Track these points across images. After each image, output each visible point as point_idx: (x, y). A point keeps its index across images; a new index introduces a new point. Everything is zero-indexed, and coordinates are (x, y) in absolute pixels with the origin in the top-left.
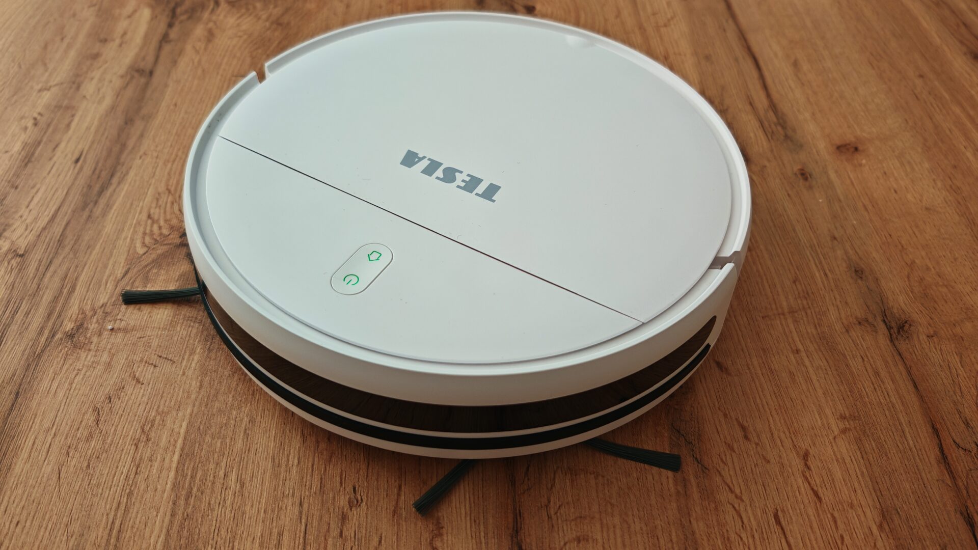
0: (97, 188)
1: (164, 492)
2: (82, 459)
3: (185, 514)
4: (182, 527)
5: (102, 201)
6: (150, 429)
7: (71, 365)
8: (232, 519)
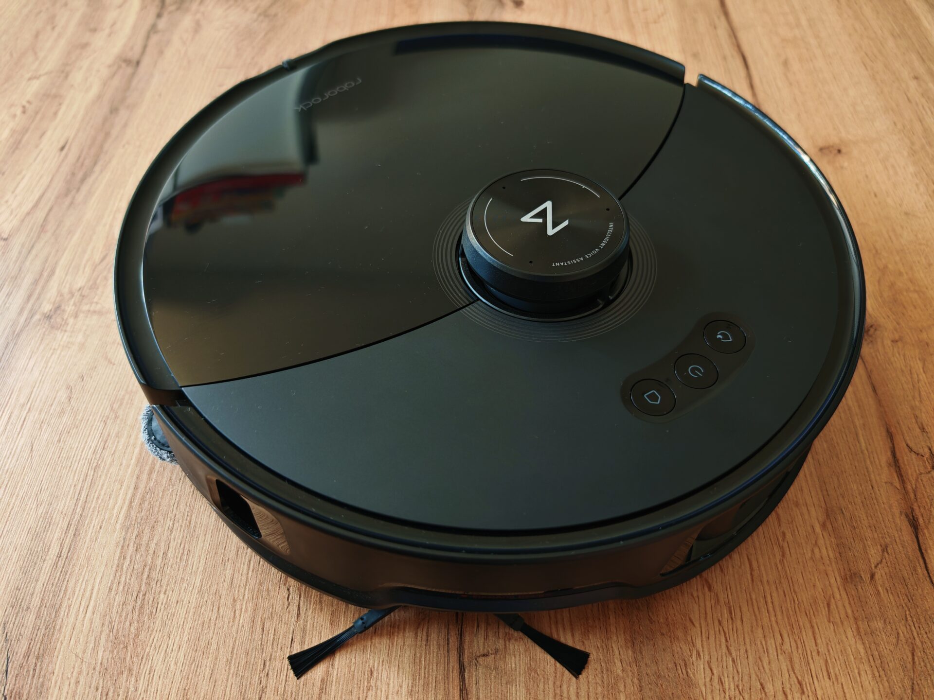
0: (79, 176)
5: (85, 188)
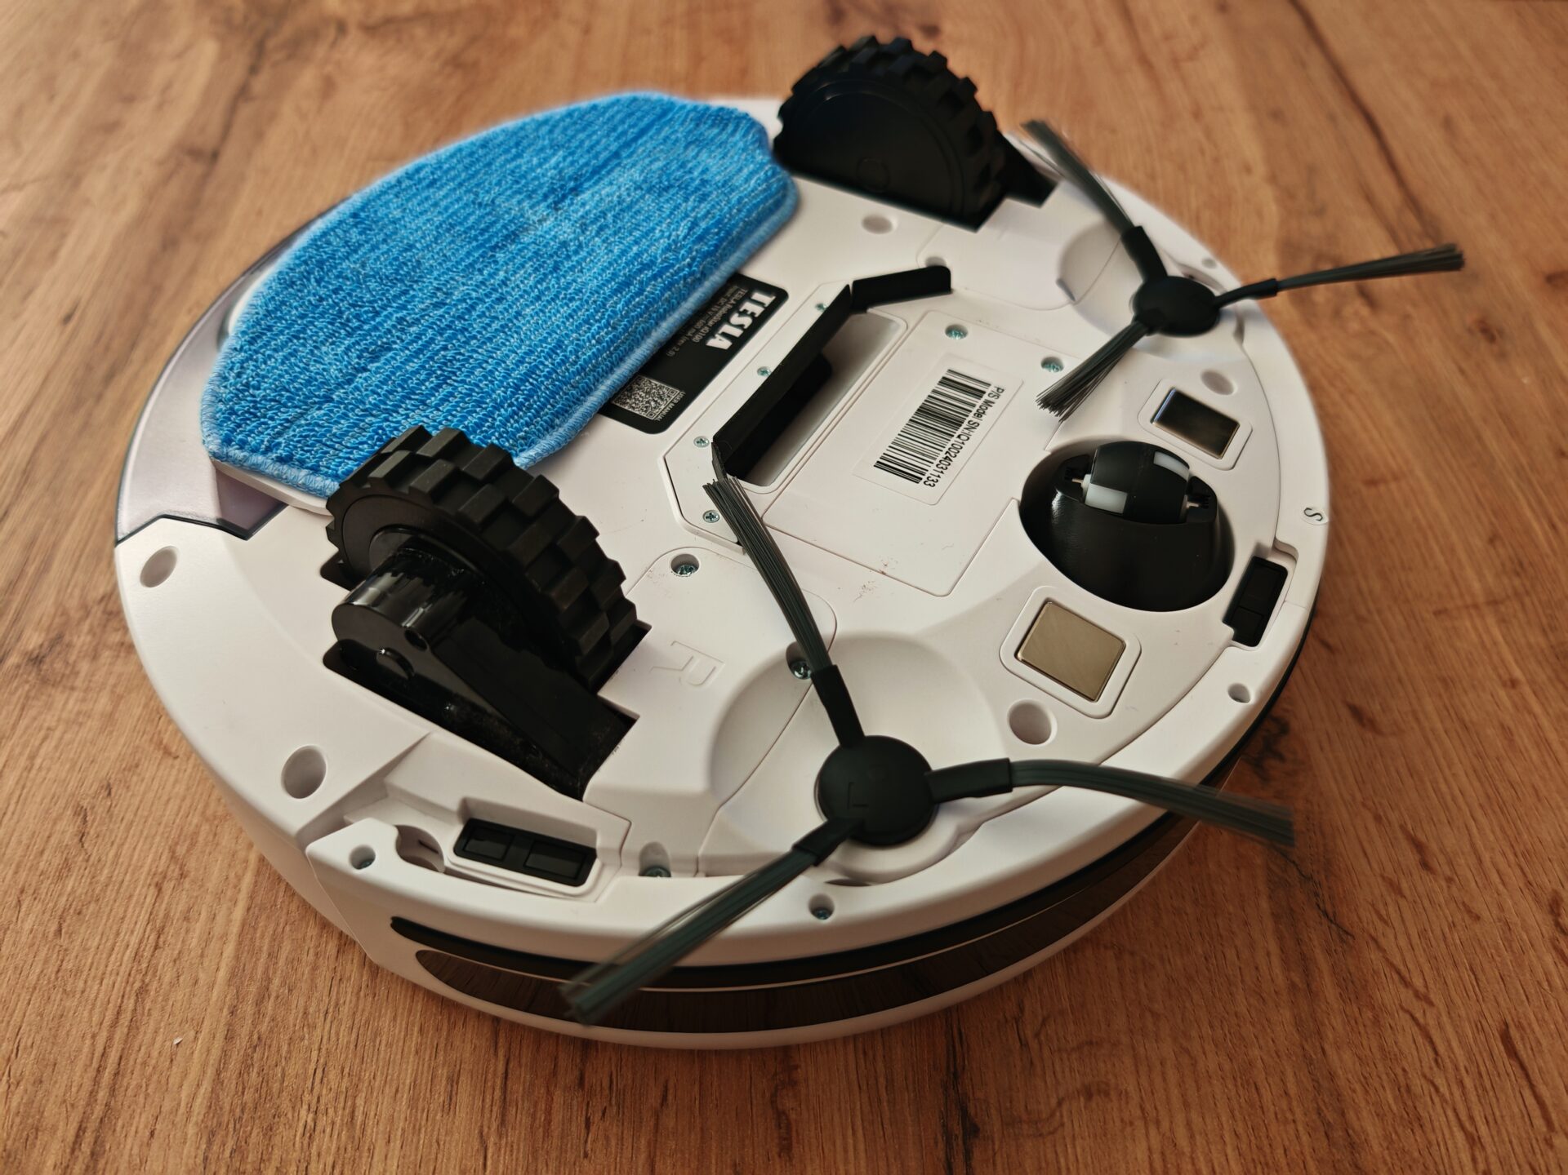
1: (211, 987)
2: (47, 916)
3: (255, 1037)
4: (246, 1065)
6: (188, 851)
7: (35, 719)
8: (352, 1046)
